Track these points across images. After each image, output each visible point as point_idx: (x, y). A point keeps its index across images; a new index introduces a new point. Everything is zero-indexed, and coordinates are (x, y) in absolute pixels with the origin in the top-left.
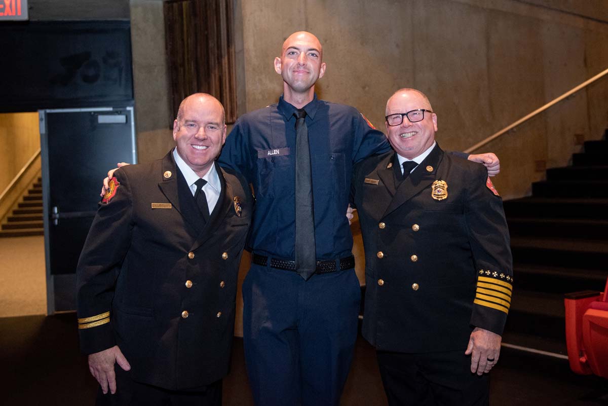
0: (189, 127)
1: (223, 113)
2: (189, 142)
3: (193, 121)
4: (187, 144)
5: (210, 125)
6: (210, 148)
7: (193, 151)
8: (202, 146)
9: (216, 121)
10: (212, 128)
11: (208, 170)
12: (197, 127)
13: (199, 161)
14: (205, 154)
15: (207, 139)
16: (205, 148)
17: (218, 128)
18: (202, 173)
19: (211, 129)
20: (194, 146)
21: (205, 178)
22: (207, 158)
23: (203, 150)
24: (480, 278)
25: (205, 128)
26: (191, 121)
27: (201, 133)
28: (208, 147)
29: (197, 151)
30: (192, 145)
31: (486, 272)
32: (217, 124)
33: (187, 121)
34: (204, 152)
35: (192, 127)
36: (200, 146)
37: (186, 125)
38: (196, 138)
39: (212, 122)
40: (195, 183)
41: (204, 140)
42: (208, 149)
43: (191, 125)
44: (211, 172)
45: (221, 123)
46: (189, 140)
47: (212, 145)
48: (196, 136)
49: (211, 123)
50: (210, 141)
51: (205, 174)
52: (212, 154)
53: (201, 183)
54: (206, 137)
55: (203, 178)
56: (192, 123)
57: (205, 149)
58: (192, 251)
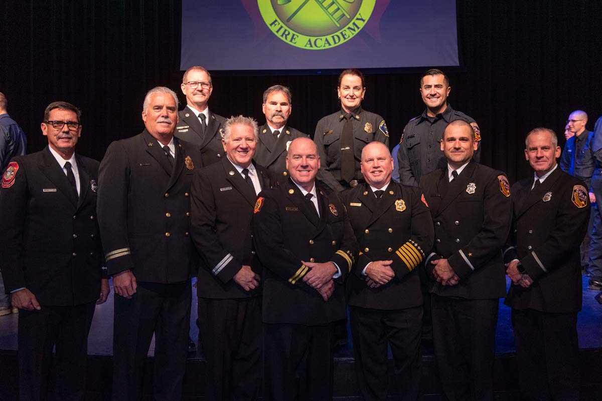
3: (299, 155)
24: (408, 243)
26: (297, 155)
33: (294, 155)
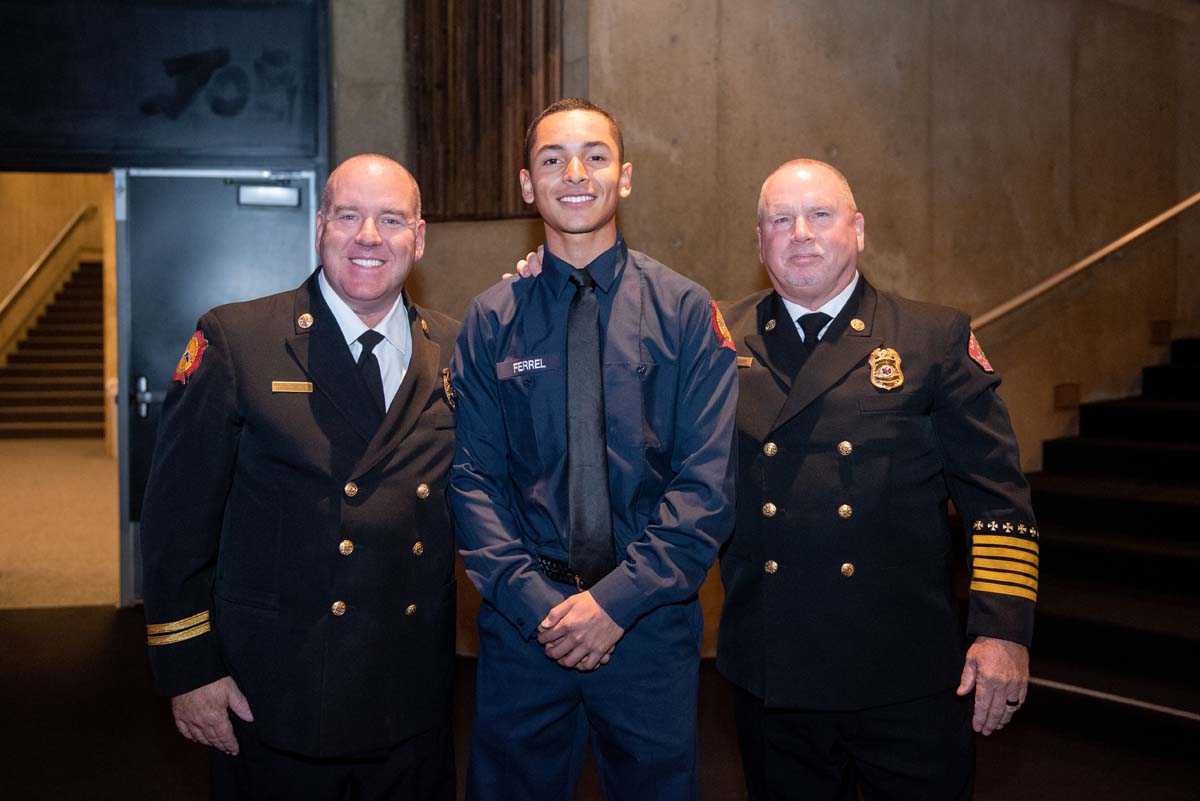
0: (345, 221)
1: (415, 193)
2: (345, 252)
4: (341, 258)
5: (389, 218)
6: (388, 264)
7: (353, 269)
8: (372, 259)
9: (398, 208)
10: (392, 221)
11: (388, 312)
12: (360, 221)
13: (365, 290)
14: (379, 276)
15: (380, 245)
16: (377, 263)
17: (404, 222)
18: (374, 316)
19: (389, 225)
20: (355, 261)
21: (380, 329)
22: (383, 285)
23: (373, 267)
25: (376, 222)
27: (370, 231)
28: (384, 262)
29: (362, 271)
30: (351, 259)
31: (989, 526)
32: (401, 214)
34: (375, 271)
35: (351, 221)
36: (367, 259)
37: (338, 217)
38: (360, 244)
39: (390, 208)
40: (360, 339)
41: (375, 245)
42: (384, 267)
43: (349, 217)
44: (393, 316)
45: (411, 213)
46: (343, 249)
47: (393, 258)
48: (359, 237)
49: (389, 212)
50: (387, 249)
51: (380, 320)
52: (394, 275)
53: (371, 339)
54: (379, 239)
55: (376, 329)
56: (351, 213)
57: (379, 267)
58: (353, 481)
